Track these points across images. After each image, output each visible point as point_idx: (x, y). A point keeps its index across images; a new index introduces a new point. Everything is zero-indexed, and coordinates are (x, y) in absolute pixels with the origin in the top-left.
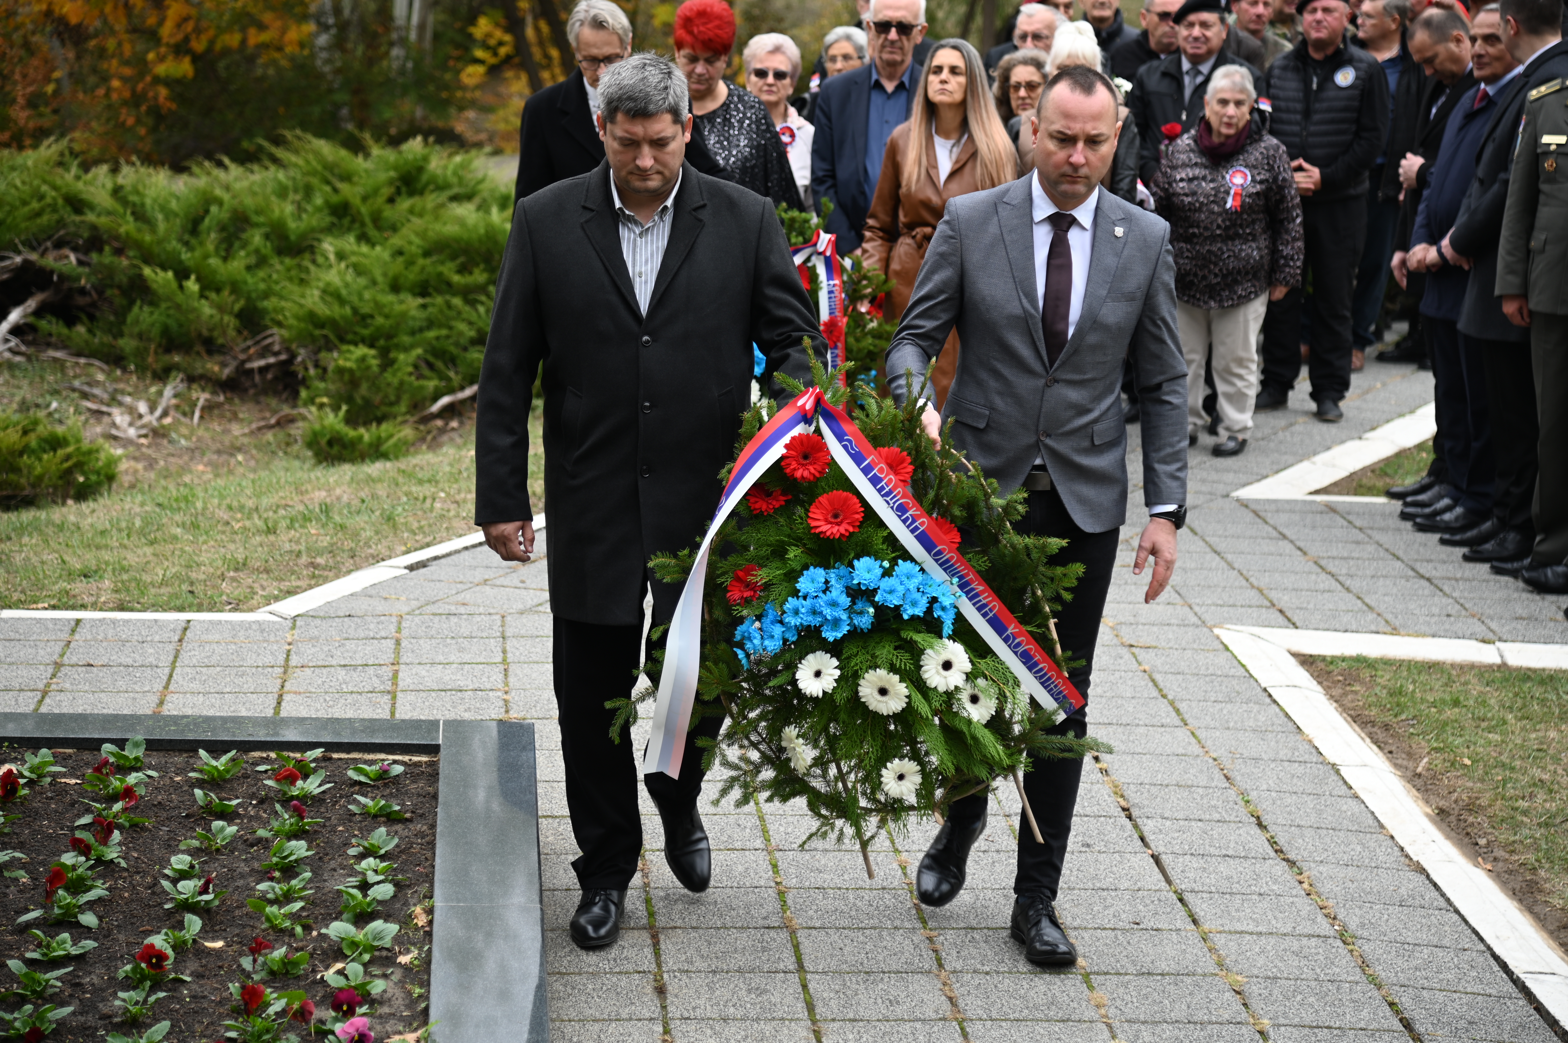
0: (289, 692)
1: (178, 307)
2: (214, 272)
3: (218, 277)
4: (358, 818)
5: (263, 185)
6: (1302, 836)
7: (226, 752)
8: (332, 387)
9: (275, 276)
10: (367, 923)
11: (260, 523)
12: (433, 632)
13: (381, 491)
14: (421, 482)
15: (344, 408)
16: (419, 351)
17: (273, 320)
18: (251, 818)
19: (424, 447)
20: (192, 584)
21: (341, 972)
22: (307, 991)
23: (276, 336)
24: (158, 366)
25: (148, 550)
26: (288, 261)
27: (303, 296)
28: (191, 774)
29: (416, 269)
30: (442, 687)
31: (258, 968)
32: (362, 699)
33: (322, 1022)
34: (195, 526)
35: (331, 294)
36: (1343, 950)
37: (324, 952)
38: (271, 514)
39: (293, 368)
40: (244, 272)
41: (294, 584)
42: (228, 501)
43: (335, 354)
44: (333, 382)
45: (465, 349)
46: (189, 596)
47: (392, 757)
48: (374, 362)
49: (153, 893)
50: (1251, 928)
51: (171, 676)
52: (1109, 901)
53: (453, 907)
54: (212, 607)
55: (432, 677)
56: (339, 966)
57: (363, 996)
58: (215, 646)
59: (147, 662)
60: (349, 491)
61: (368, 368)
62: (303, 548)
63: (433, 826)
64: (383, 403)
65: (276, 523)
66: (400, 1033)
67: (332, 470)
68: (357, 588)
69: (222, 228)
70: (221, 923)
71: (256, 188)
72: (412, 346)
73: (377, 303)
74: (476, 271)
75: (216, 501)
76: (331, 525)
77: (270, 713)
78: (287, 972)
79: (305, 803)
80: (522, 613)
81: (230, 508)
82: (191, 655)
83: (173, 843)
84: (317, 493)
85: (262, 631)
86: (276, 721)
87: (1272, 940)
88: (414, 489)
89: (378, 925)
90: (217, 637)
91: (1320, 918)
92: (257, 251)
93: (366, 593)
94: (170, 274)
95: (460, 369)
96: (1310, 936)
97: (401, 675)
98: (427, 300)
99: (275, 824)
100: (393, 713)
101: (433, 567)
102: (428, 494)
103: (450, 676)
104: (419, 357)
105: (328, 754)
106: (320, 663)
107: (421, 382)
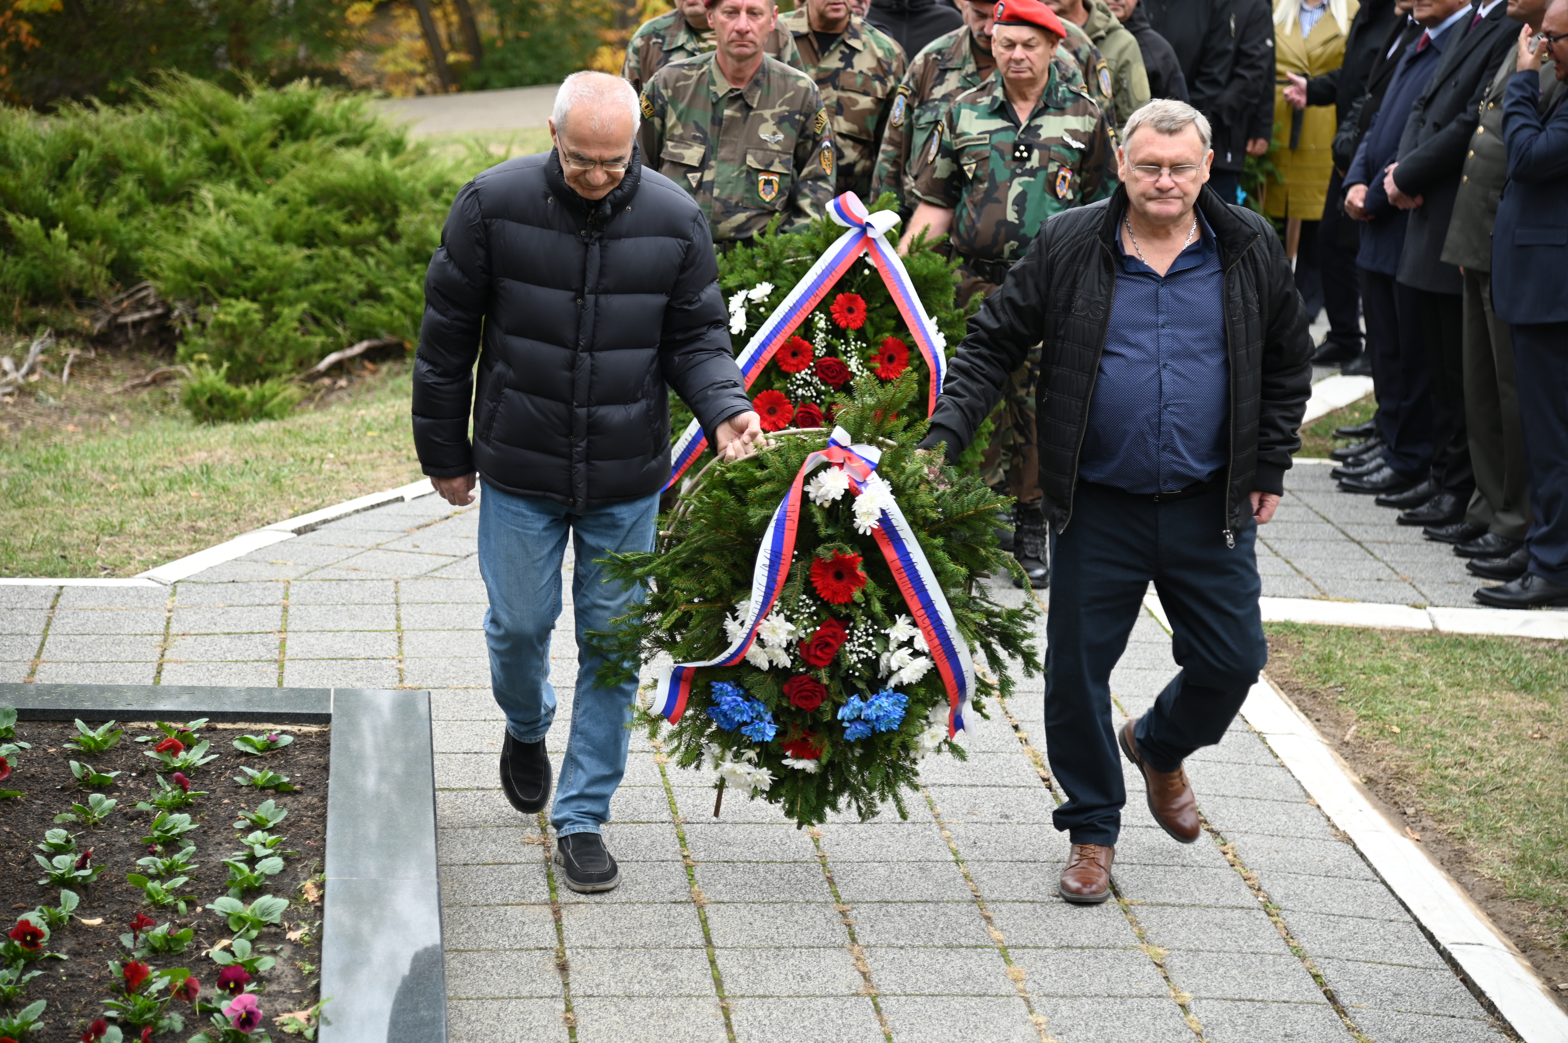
0: (169, 661)
1: (45, 257)
2: (84, 220)
3: (88, 226)
4: (245, 790)
5: (136, 128)
6: (1227, 806)
7: (103, 722)
8: (212, 343)
9: (149, 225)
10: (255, 898)
11: (136, 486)
12: (323, 598)
13: (266, 451)
14: (308, 443)
15: (226, 365)
16: (305, 305)
17: (147, 271)
18: (130, 791)
19: (312, 407)
20: (64, 548)
21: (227, 949)
22: (191, 969)
23: (152, 288)
24: (24, 320)
25: (17, 513)
26: (163, 208)
27: (180, 246)
28: (66, 746)
29: (301, 218)
30: (332, 655)
31: (139, 945)
32: (248, 668)
33: (208, 1001)
34: (67, 488)
35: (209, 243)
36: (1267, 922)
37: (209, 929)
38: (148, 475)
39: (169, 323)
40: (116, 221)
41: (174, 548)
42: (102, 462)
43: (215, 308)
44: (213, 338)
45: (354, 303)
46: (61, 561)
47: (280, 728)
48: (257, 317)
49: (27, 869)
50: (1173, 900)
51: (42, 645)
52: (1028, 873)
53: (345, 882)
54: (86, 573)
55: (321, 645)
56: (225, 942)
57: (250, 973)
58: (89, 613)
59: (17, 630)
60: (231, 451)
61: (251, 323)
62: (182, 510)
63: (324, 798)
64: (265, 359)
65: (154, 485)
66: (290, 1011)
67: (213, 430)
68: (242, 553)
69: (92, 173)
70: (100, 899)
71: (128, 131)
72: (297, 300)
73: (259, 254)
74: (366, 221)
75: (89, 462)
76: (213, 487)
77: (149, 682)
78: (170, 949)
79: (188, 775)
80: (416, 578)
81: (104, 469)
82: (64, 622)
83: (47, 817)
84: (197, 454)
85: (140, 598)
86: (155, 690)
87: (1195, 912)
88: (301, 449)
89: (266, 900)
90: (92, 604)
91: (1244, 889)
92: (130, 198)
93: (252, 558)
94: (36, 222)
95: (348, 325)
96: (1233, 908)
97: (288, 643)
98: (313, 251)
99: (157, 797)
100: (280, 683)
101: (323, 531)
102: (316, 455)
103: (341, 645)
104: (304, 312)
105: (212, 724)
106: (202, 631)
107: (308, 338)
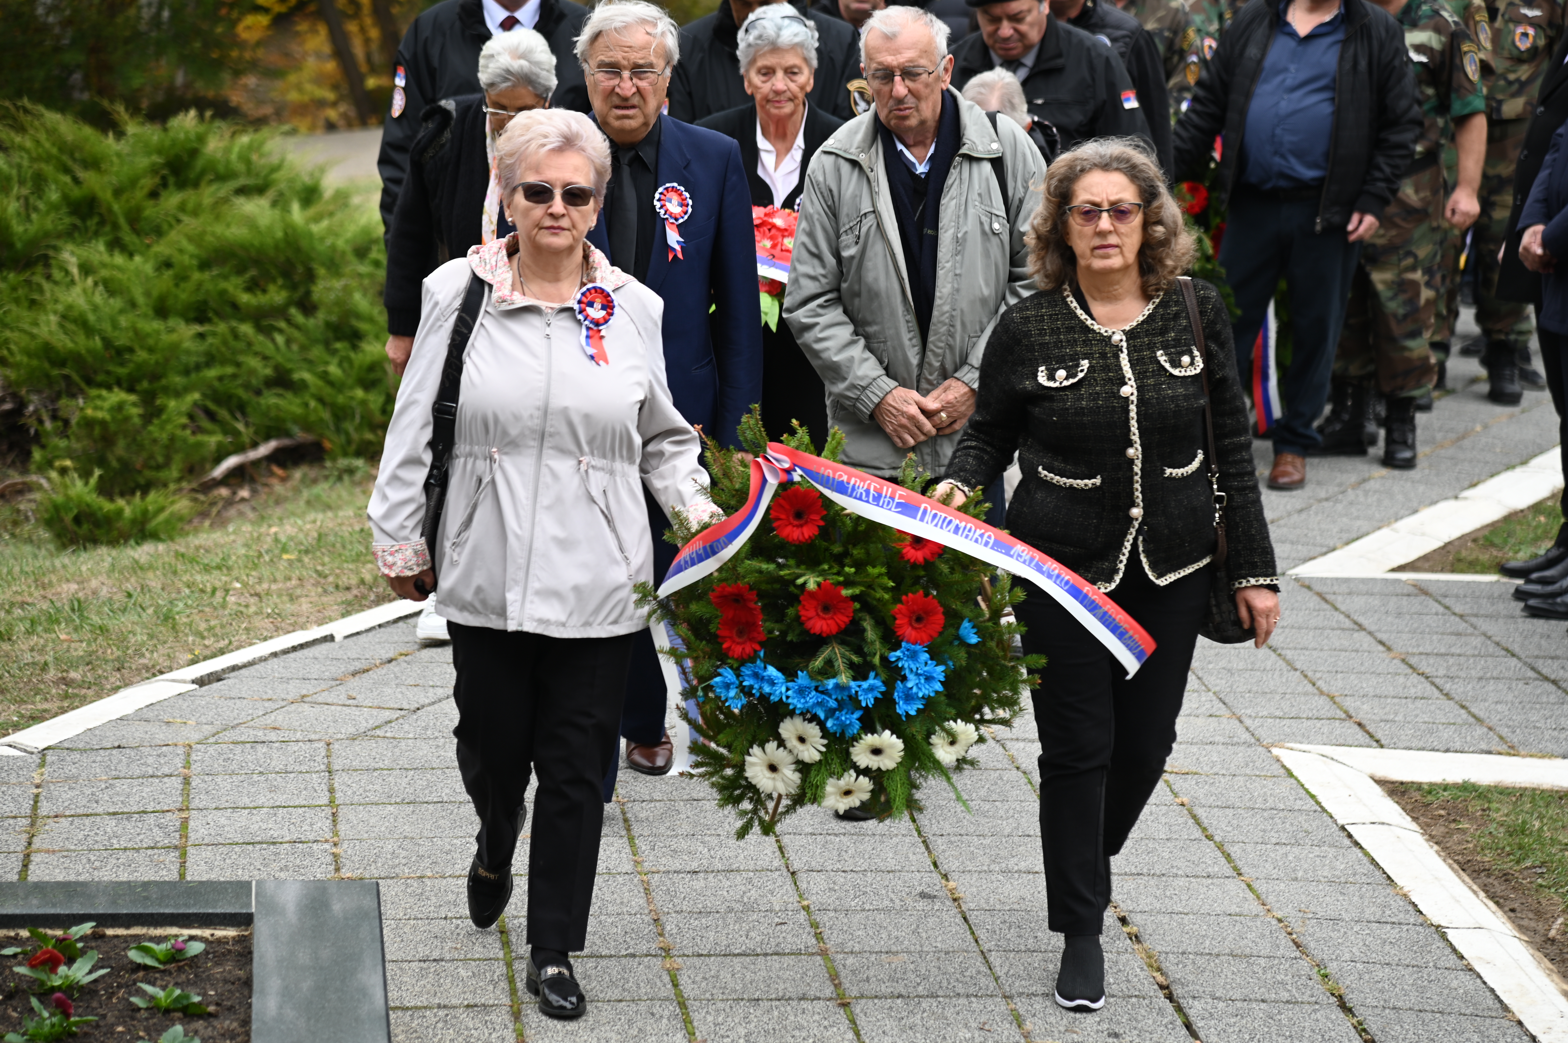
0: (38, 851)
4: (145, 1015)
8: (76, 445)
12: (234, 766)
14: (207, 569)
15: (97, 473)
16: (196, 396)
19: (207, 524)
26: (12, 276)
27: (35, 324)
29: (190, 286)
30: (248, 839)
32: (140, 857)
35: (72, 319)
39: (22, 420)
41: (39, 707)
43: (80, 401)
44: (78, 439)
45: (259, 393)
47: (188, 932)
48: (135, 411)
55: (234, 825)
60: (109, 582)
61: (127, 419)
62: (49, 659)
63: (246, 1022)
64: (146, 465)
65: (11, 626)
67: (84, 555)
68: (128, 710)
72: (187, 390)
73: (137, 332)
74: (272, 288)
76: (87, 628)
77: (14, 877)
79: (71, 997)
80: (353, 738)
84: (65, 586)
85: (3, 770)
86: (24, 888)
88: (198, 578)
93: (141, 717)
95: (252, 420)
97: (191, 824)
98: (205, 328)
99: (32, 1022)
100: (182, 875)
101: (231, 681)
102: (218, 584)
103: (259, 825)
104: (195, 404)
105: (100, 930)
106: (80, 811)
107: (200, 437)
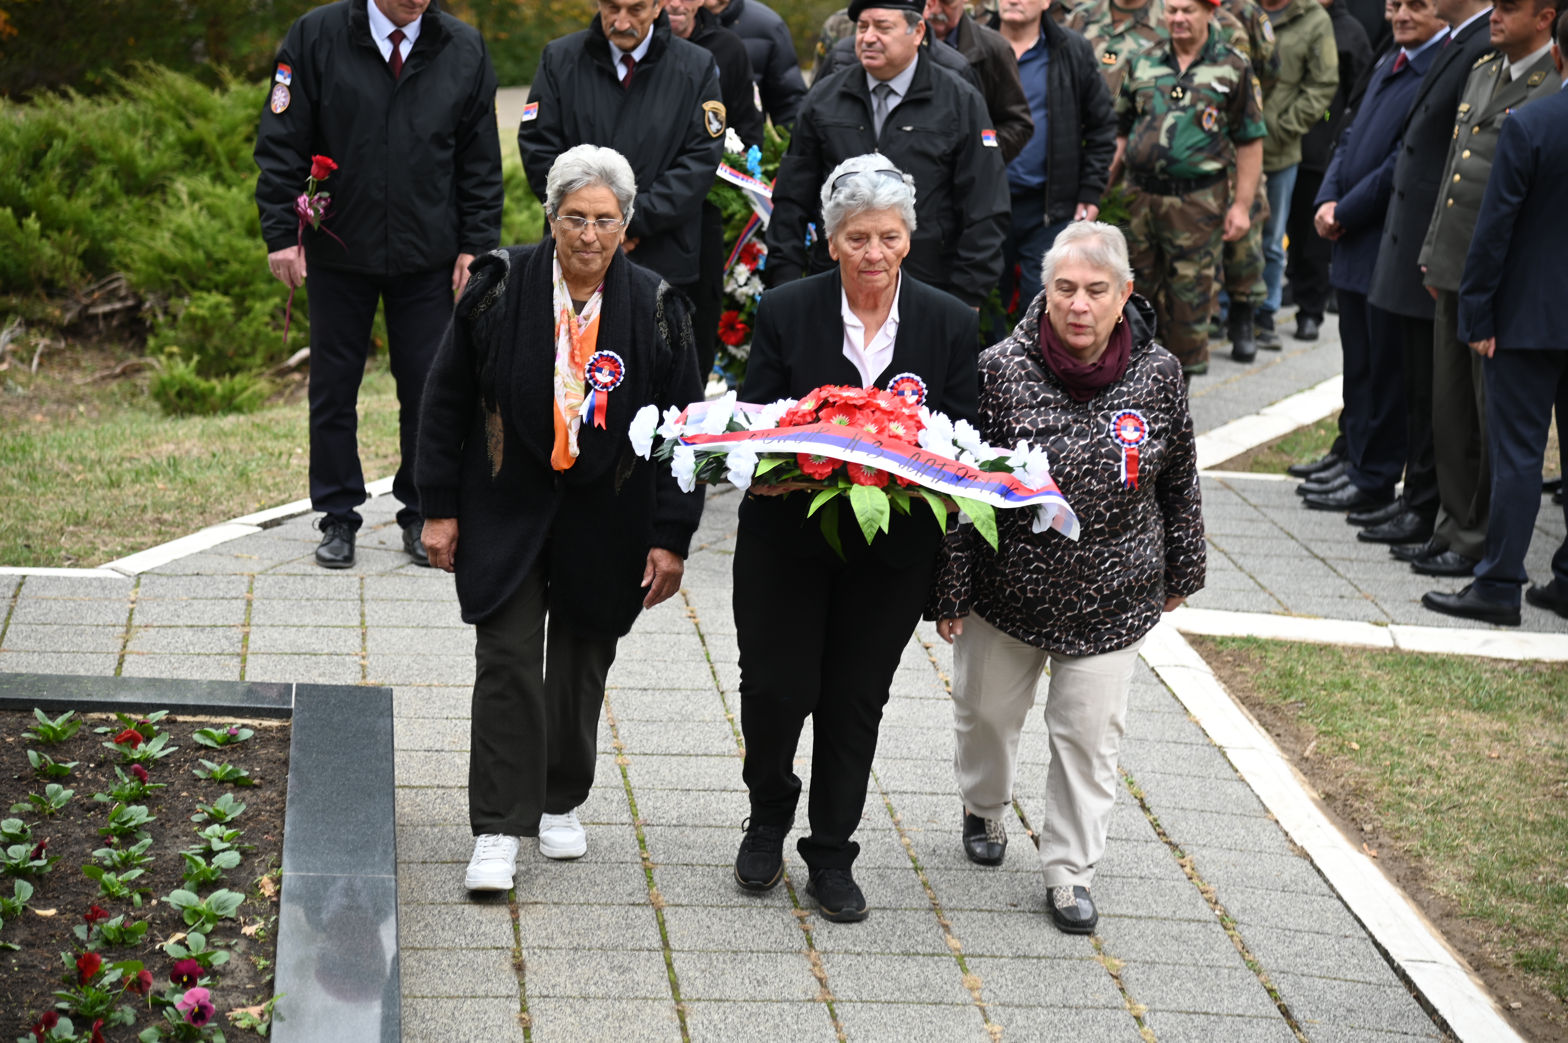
0: (131, 653)
1: (17, 246)
2: (57, 210)
3: (61, 216)
4: (203, 783)
5: (112, 119)
6: (1186, 819)
7: (63, 712)
8: (182, 336)
9: (122, 217)
10: (211, 892)
11: (102, 476)
12: (287, 593)
13: (234, 445)
14: (276, 437)
15: (196, 358)
16: (277, 300)
17: (119, 263)
18: (88, 782)
19: (281, 402)
20: (28, 537)
21: (181, 943)
22: (144, 962)
23: (123, 280)
26: (136, 200)
27: (153, 238)
28: (25, 735)
30: (295, 650)
31: (93, 937)
32: (210, 661)
33: (161, 994)
34: (33, 477)
35: (183, 237)
36: (1223, 935)
37: (164, 922)
38: (114, 466)
39: (140, 315)
40: (89, 211)
41: (138, 540)
42: (69, 452)
43: (186, 301)
44: (184, 331)
46: (25, 550)
47: (240, 721)
48: (228, 311)
50: (1130, 912)
52: (987, 882)
53: (302, 877)
54: (49, 563)
55: (285, 639)
56: (180, 936)
57: (204, 967)
58: (52, 603)
60: (199, 444)
61: (222, 316)
62: (148, 503)
63: (283, 793)
64: (236, 354)
65: (120, 476)
66: (243, 1006)
67: (181, 423)
68: (207, 545)
69: (66, 164)
70: (54, 890)
71: (103, 122)
72: (269, 295)
73: (232, 248)
75: (55, 452)
76: (179, 480)
77: (110, 673)
78: (124, 942)
79: (147, 767)
80: (380, 575)
81: (70, 459)
82: (26, 612)
84: (165, 446)
85: (104, 588)
86: (117, 681)
87: (1152, 924)
88: (269, 444)
89: (222, 894)
90: (55, 593)
91: (1201, 904)
92: (103, 189)
93: (217, 551)
94: (9, 211)
96: (1190, 921)
97: (251, 637)
99: (114, 789)
100: (242, 677)
101: (288, 526)
102: (283, 450)
103: (304, 640)
104: (276, 307)
105: (172, 718)
106: (165, 623)
107: (279, 333)
